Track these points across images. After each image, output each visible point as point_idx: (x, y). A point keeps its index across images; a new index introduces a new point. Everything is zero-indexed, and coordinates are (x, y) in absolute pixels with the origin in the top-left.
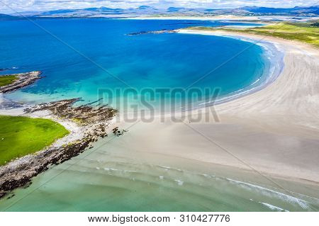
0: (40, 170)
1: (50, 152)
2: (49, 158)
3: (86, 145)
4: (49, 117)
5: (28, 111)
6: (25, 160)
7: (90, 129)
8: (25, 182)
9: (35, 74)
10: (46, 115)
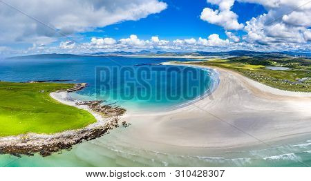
0: (78, 142)
1: (85, 131)
2: (84, 135)
3: (105, 131)
4: (87, 109)
5: (77, 104)
6: (71, 132)
7: (109, 121)
8: (69, 146)
9: (84, 84)
10: (86, 108)
